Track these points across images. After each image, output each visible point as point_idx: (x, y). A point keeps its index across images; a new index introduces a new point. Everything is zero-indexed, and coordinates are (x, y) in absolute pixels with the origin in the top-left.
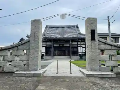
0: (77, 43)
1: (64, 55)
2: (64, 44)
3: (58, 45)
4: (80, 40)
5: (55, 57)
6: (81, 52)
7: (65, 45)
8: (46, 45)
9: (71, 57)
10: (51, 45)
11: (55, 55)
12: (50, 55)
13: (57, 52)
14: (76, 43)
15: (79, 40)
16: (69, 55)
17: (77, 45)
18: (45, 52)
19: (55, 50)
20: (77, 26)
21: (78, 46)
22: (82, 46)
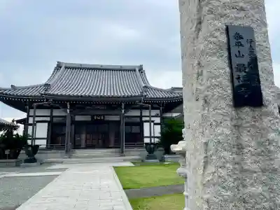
0: (141, 113)
1: (105, 146)
3: (88, 118)
4: (149, 103)
5: (79, 152)
6: (150, 137)
7: (108, 118)
8: (52, 117)
9: (122, 152)
10: (65, 117)
11: (77, 146)
12: (62, 147)
13: (83, 136)
14: (137, 113)
15: (146, 103)
16: (117, 145)
17: (141, 117)
18: (47, 139)
19: (77, 132)
20: (141, 70)
21: (144, 119)
22: (153, 119)
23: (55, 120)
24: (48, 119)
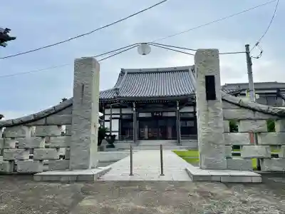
0: (195, 109)
1: (164, 137)
2: (162, 112)
3: (149, 115)
5: (143, 142)
7: (165, 114)
8: (121, 114)
9: (179, 142)
10: (132, 114)
11: (141, 138)
12: (131, 138)
13: (146, 130)
14: (190, 109)
16: (174, 137)
17: (194, 112)
18: (119, 132)
19: (141, 127)
23: (124, 117)
24: (119, 116)
